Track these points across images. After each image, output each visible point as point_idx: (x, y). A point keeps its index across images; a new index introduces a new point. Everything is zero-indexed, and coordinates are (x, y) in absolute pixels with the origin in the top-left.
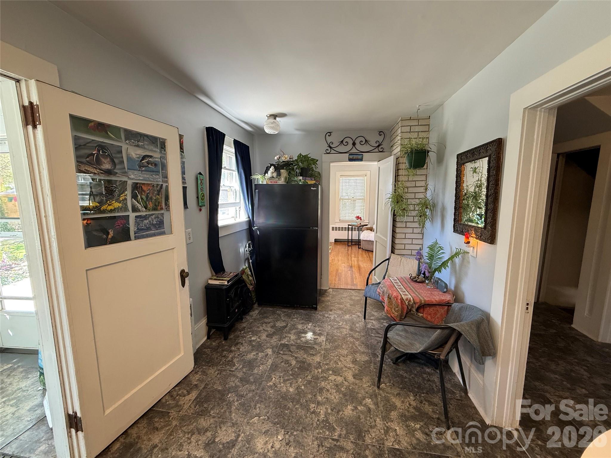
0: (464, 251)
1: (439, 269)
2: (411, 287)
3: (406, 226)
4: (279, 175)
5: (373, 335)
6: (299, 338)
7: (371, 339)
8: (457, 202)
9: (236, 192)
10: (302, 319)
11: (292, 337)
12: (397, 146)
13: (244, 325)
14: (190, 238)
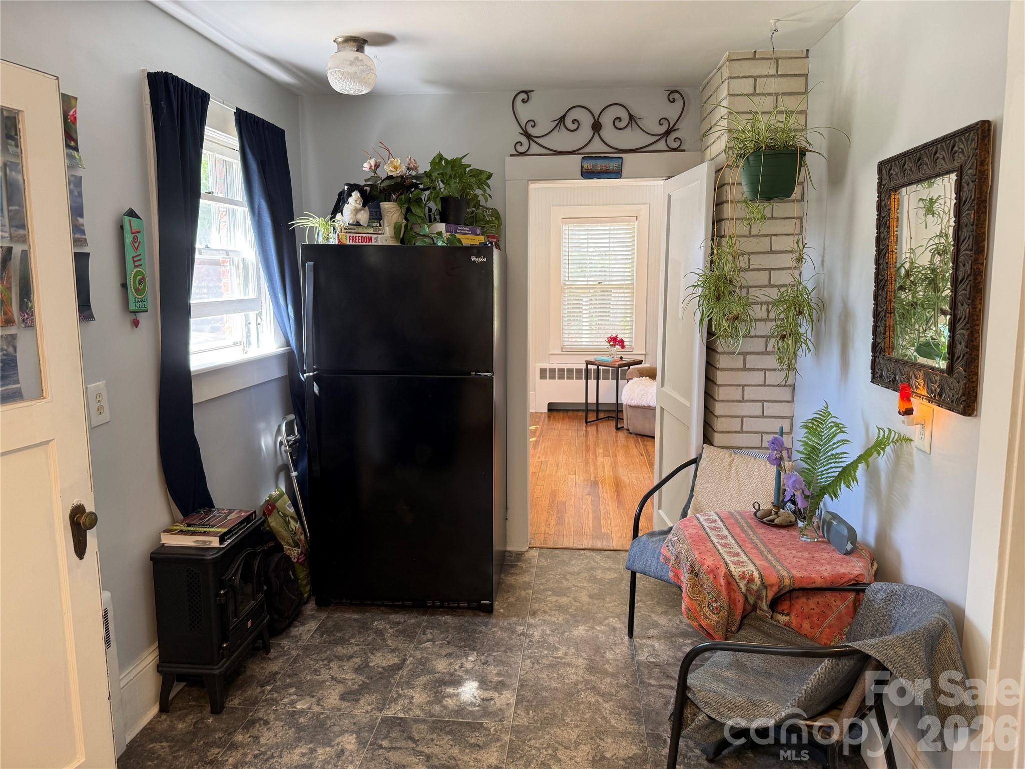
0: (900, 435)
1: (831, 489)
2: (757, 541)
3: (745, 364)
4: (377, 217)
5: (653, 682)
6: (439, 698)
7: (648, 694)
8: (880, 298)
9: (246, 268)
10: (449, 643)
11: (417, 696)
12: (718, 134)
13: (274, 667)
14: (100, 410)
